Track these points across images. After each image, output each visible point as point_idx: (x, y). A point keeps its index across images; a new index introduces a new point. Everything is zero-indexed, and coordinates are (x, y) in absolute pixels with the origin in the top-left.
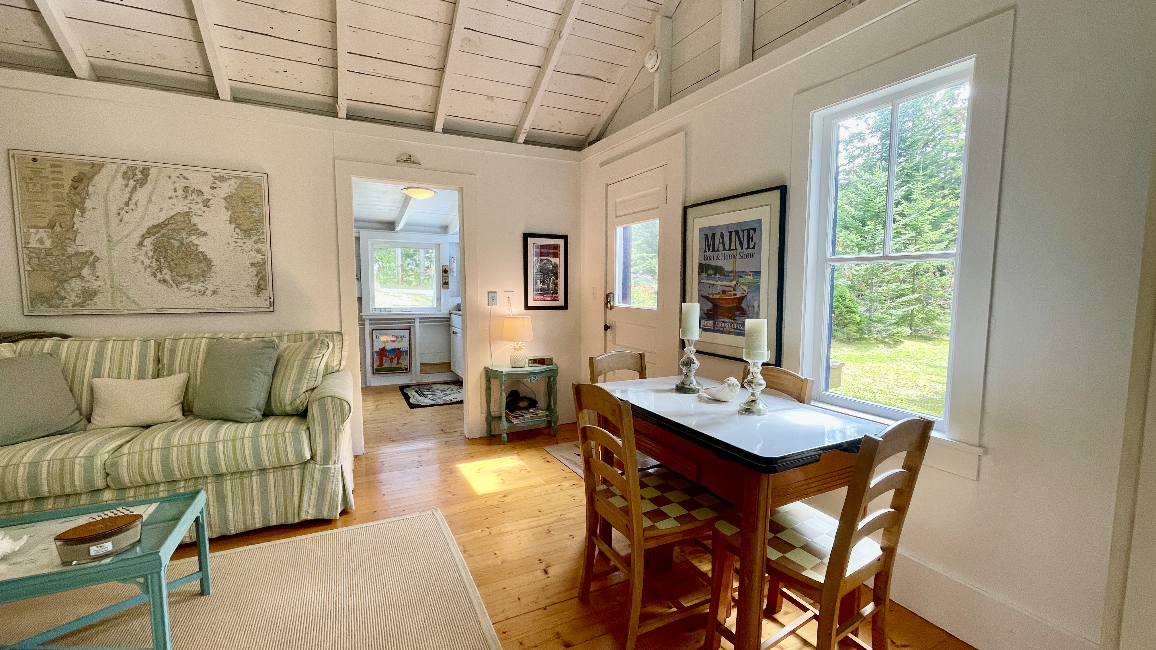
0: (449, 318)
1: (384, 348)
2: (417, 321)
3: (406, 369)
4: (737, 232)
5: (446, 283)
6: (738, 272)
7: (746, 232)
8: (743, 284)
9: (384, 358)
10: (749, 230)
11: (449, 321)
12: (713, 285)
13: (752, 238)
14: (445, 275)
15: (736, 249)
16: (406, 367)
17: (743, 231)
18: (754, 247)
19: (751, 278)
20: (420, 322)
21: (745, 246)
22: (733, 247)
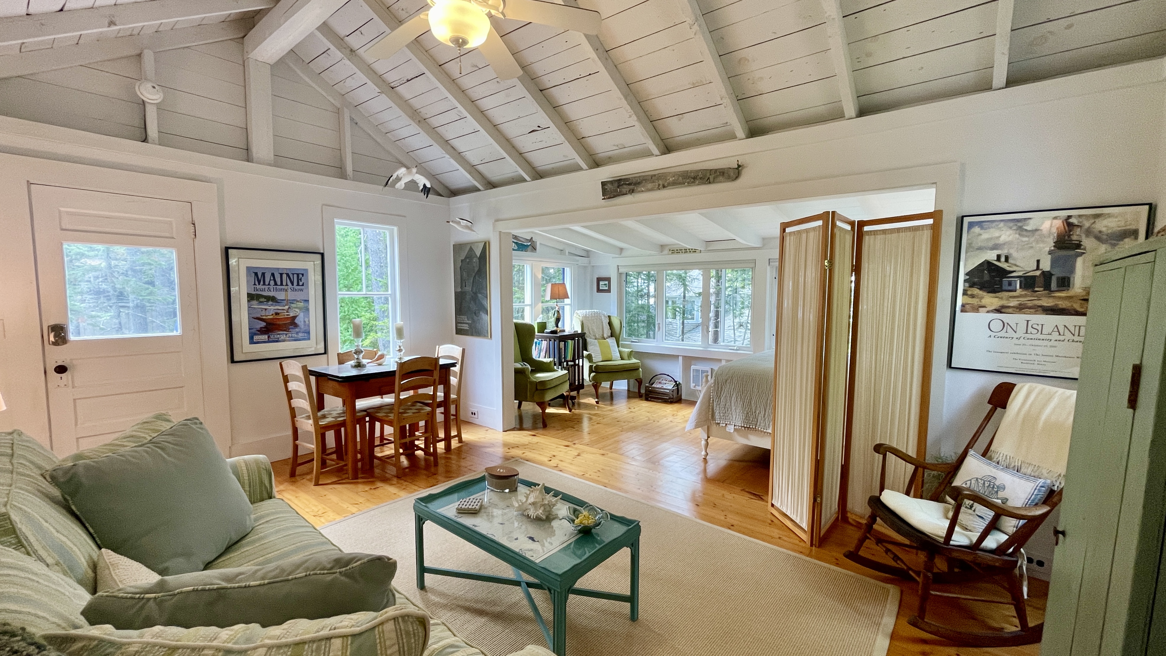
4: (288, 275)
6: (290, 300)
7: (295, 276)
8: (295, 308)
10: (298, 275)
12: (266, 309)
13: (301, 279)
15: (287, 285)
17: (293, 274)
18: (303, 285)
19: (302, 304)
21: (295, 283)
22: (284, 283)
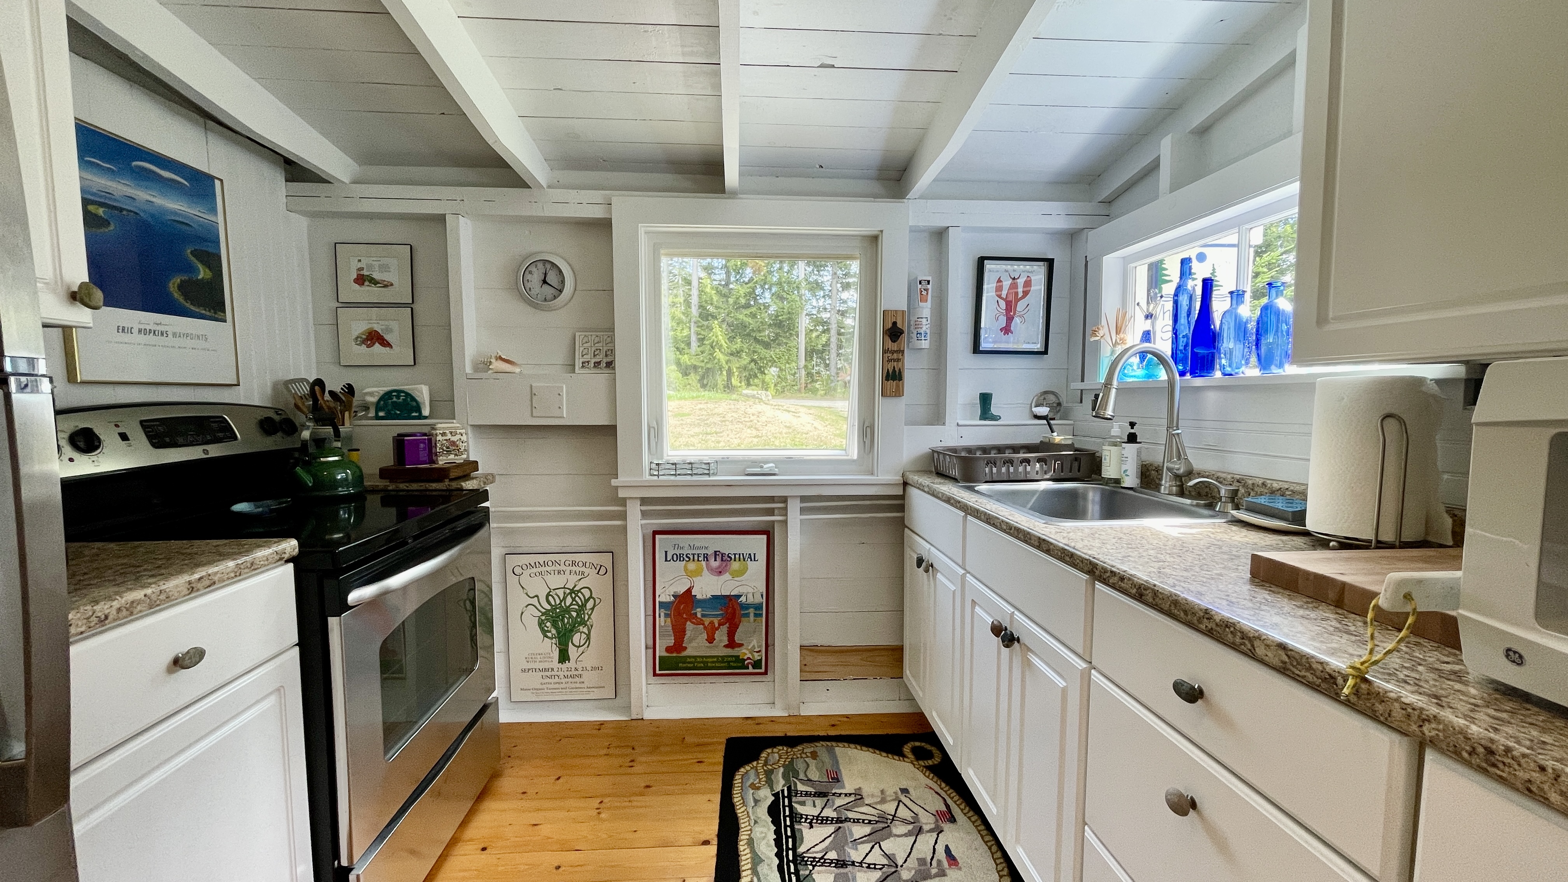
0: (902, 497)
1: (689, 591)
2: (794, 508)
3: (757, 664)
5: (894, 376)
9: (689, 626)
11: (901, 508)
14: (890, 345)
16: (757, 657)
20: (803, 511)
